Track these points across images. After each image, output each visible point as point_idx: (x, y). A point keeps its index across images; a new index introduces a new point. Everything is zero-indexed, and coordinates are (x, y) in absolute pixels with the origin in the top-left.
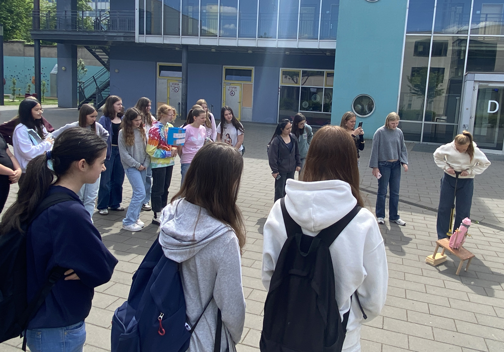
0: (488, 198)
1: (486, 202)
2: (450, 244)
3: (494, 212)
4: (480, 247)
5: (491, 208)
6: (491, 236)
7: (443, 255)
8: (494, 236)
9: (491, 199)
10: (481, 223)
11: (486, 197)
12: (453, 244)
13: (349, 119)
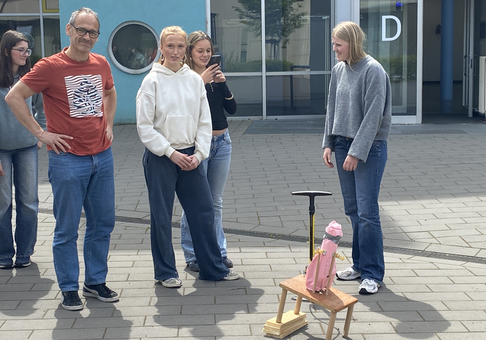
1: (386, 208)
5: (395, 218)
6: (396, 266)
7: (297, 313)
8: (403, 266)
11: (388, 201)
12: (313, 283)
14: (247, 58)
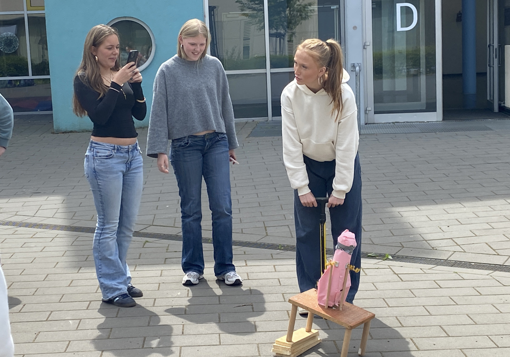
0: (410, 205)
1: (405, 214)
2: (320, 299)
3: (421, 230)
4: (391, 302)
5: (415, 224)
6: (416, 277)
7: (309, 331)
8: (424, 277)
9: (416, 208)
10: (396, 258)
11: (406, 206)
12: (325, 298)
13: (101, 43)
14: (250, 54)
